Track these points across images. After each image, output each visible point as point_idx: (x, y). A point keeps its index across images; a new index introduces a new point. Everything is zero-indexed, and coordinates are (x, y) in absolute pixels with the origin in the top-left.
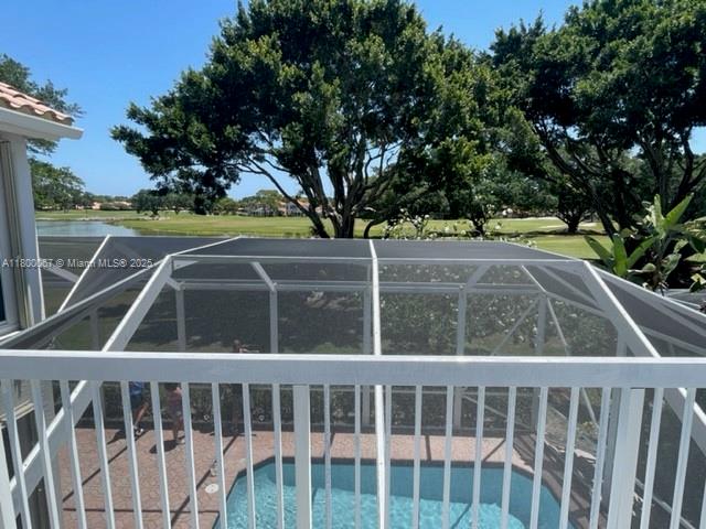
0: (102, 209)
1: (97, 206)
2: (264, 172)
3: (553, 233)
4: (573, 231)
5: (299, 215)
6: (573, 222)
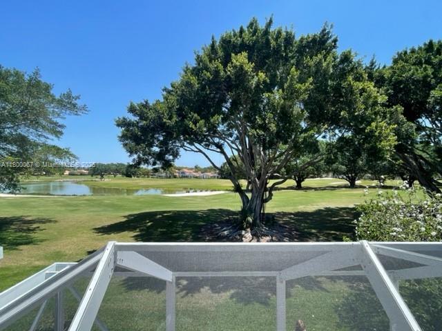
0: (70, 174)
1: (67, 173)
2: (200, 151)
3: (339, 187)
4: (353, 186)
5: (187, 177)
6: (352, 181)
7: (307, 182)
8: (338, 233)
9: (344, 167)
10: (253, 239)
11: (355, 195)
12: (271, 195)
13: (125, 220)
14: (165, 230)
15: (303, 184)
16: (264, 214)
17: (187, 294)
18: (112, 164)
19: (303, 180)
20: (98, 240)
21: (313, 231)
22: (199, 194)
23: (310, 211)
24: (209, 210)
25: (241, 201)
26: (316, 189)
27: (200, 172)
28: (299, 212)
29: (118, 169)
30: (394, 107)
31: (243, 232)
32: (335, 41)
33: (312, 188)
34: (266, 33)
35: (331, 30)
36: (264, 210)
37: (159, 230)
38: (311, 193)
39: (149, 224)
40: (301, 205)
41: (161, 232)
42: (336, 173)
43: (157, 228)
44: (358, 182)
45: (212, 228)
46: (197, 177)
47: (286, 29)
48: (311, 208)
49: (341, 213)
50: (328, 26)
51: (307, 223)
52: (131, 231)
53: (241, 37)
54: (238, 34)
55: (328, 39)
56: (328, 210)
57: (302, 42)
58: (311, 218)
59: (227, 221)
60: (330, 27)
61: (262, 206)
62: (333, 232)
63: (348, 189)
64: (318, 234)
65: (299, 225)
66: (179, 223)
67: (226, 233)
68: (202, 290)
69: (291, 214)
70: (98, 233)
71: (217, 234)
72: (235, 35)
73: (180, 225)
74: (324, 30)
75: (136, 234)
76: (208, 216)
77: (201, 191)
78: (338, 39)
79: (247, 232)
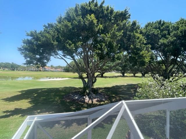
2: (63, 59)
3: (118, 76)
4: (123, 76)
5: (46, 71)
6: (123, 74)
7: (106, 74)
8: (123, 96)
9: (121, 68)
10: (89, 100)
11: (125, 80)
12: (96, 80)
13: (20, 93)
14: (45, 98)
15: (104, 75)
16: (93, 88)
17: (66, 127)
18: (2, 63)
19: (104, 73)
20: (7, 105)
21: (113, 95)
22: (55, 79)
23: (110, 87)
24: (64, 87)
25: (82, 83)
26: (110, 77)
27: (54, 69)
28: (105, 87)
29: (6, 65)
30: (148, 45)
31: (85, 97)
32: (130, 15)
33: (108, 77)
34: (101, 6)
35: (129, 11)
36: (93, 87)
37: (42, 98)
38: (108, 79)
39: (36, 95)
40: (106, 84)
41: (43, 99)
42: (118, 70)
43: (41, 97)
44: (125, 74)
45: (69, 96)
46: (52, 71)
47: (111, 6)
48: (110, 86)
49: (122, 87)
50: (127, 8)
51: (110, 92)
52: (26, 99)
53: (90, 6)
54: (88, 5)
55: (127, 14)
56: (117, 86)
57: (117, 13)
58: (111, 90)
59: (75, 92)
60: (128, 9)
61: (92, 85)
62: (121, 95)
63: (122, 77)
64: (116, 96)
65: (108, 93)
66: (52, 94)
67: (76, 98)
68: (73, 124)
69: (102, 88)
70: (6, 101)
71: (72, 99)
72: (87, 5)
73: (52, 95)
74: (126, 10)
75: (29, 101)
76: (65, 90)
77: (57, 78)
78: (131, 15)
79: (86, 97)
